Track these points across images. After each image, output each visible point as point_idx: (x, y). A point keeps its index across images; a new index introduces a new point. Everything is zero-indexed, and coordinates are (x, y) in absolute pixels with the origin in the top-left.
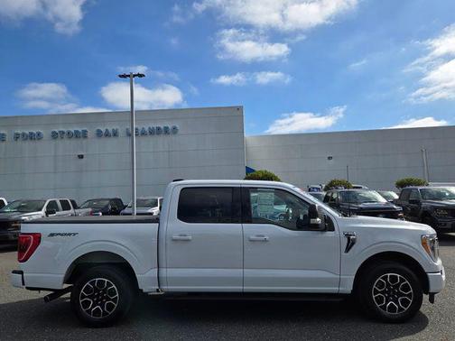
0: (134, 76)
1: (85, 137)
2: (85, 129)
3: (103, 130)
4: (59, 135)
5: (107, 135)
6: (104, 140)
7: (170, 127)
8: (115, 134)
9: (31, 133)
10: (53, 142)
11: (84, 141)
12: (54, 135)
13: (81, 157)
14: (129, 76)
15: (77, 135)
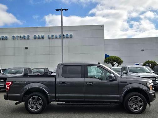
0: (63, 10)
1: (28, 39)
2: (28, 35)
3: (37, 36)
4: (16, 38)
5: (39, 38)
6: (37, 40)
7: (69, 35)
8: (43, 38)
9: (3, 37)
10: (13, 41)
11: (28, 41)
12: (14, 38)
13: (26, 48)
14: (60, 10)
15: (24, 38)
